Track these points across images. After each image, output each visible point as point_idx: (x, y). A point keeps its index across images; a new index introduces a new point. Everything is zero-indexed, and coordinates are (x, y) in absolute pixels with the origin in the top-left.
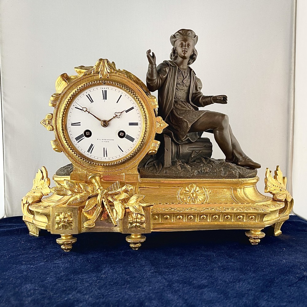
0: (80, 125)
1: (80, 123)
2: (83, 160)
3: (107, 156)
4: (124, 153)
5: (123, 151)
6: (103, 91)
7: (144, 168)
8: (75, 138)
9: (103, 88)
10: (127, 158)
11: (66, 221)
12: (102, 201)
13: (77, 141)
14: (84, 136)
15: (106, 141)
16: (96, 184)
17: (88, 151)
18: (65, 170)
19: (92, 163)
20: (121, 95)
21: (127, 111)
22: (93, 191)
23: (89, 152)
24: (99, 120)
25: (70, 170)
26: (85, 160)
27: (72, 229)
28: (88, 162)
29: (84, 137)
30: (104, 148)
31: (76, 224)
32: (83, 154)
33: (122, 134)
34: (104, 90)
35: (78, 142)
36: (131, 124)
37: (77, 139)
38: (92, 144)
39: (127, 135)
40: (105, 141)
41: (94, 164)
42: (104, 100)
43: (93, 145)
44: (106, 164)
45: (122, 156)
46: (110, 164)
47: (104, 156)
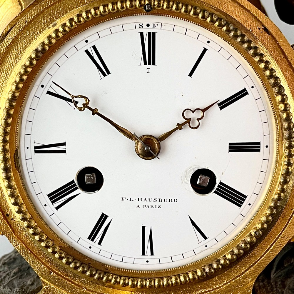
0: (64, 152)
1: (64, 144)
2: (76, 268)
3: (152, 254)
4: (210, 242)
5: (205, 238)
6: (142, 34)
7: (269, 283)
8: (49, 195)
9: (145, 26)
10: (222, 262)
13: (53, 202)
14: (77, 188)
15: (150, 204)
17: (92, 237)
18: (16, 283)
19: (105, 279)
20: (205, 50)
21: (223, 105)
23: (93, 240)
24: (131, 136)
25: (32, 284)
26: (80, 269)
28: (92, 276)
29: (79, 191)
30: (144, 228)
32: (75, 245)
33: (204, 181)
34: (146, 31)
35: (57, 208)
36: (235, 147)
37: (54, 196)
38: (103, 214)
39: (221, 183)
40: (148, 203)
41: (110, 281)
42: (148, 66)
43: (107, 217)
44: (150, 282)
45: (201, 252)
46: (165, 283)
47: (143, 254)
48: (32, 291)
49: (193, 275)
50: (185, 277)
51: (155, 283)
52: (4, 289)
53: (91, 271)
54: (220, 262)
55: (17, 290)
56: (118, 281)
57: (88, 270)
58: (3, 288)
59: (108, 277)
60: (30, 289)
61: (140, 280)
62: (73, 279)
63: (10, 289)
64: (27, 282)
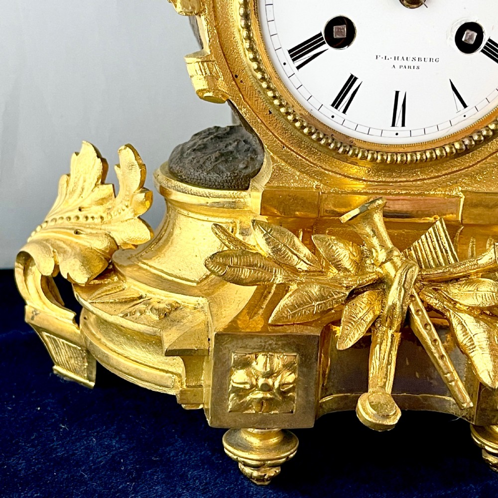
2: (319, 140)
3: (403, 125)
4: (469, 111)
5: (465, 106)
8: (290, 51)
10: (485, 133)
11: (276, 385)
12: (409, 309)
13: (294, 60)
14: (324, 43)
15: (407, 63)
16: (375, 241)
17: (336, 104)
18: (222, 167)
19: (351, 153)
22: (360, 266)
23: (336, 108)
26: (323, 141)
27: (292, 412)
28: (336, 149)
29: (326, 46)
30: (397, 93)
31: (307, 395)
32: (315, 113)
33: (471, 37)
37: (296, 53)
38: (352, 76)
39: (490, 40)
40: (405, 63)
41: (357, 155)
43: (356, 79)
44: (402, 156)
45: (458, 123)
46: (419, 157)
47: (393, 125)
48: (247, 175)
49: (451, 148)
50: (441, 151)
51: (407, 158)
52: (209, 175)
53: (336, 143)
54: (482, 133)
55: (227, 174)
56: (366, 155)
57: (332, 142)
58: (207, 174)
59: (354, 150)
60: (245, 173)
61: (389, 154)
62: (307, 156)
63: (218, 174)
64: (238, 166)
